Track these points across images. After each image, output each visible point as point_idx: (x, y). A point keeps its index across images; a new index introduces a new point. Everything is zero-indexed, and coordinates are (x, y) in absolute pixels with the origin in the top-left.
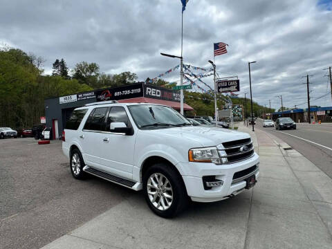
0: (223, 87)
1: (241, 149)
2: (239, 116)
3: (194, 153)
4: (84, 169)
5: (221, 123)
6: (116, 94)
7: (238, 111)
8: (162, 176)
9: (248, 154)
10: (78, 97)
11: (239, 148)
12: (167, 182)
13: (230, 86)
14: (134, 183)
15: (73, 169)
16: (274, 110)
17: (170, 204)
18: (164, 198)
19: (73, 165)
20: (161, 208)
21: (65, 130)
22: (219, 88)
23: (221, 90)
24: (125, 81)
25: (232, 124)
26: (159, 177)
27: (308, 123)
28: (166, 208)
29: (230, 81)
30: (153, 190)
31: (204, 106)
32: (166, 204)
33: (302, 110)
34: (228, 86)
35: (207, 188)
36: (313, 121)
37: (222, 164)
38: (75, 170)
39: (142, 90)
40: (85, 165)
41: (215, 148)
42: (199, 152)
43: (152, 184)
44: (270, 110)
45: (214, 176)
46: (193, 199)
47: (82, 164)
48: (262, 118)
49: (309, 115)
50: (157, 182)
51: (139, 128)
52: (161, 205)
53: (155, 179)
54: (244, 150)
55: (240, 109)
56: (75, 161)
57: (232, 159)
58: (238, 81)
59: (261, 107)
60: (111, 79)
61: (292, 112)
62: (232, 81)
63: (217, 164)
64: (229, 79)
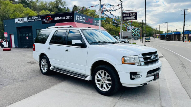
0: (126, 17)
1: (152, 57)
2: (138, 35)
3: (125, 59)
4: (51, 68)
5: (124, 40)
6: (55, 19)
7: (138, 32)
8: (103, 71)
9: (155, 61)
10: (28, 19)
11: (151, 57)
12: (107, 74)
13: (131, 16)
14: (86, 77)
15: (42, 69)
16: (162, 32)
17: (110, 87)
18: (106, 84)
19: (42, 66)
20: (104, 90)
21: (35, 43)
22: (124, 17)
23: (125, 19)
24: (57, 7)
25: (131, 41)
26: (102, 72)
27: (182, 42)
28: (107, 90)
29: (131, 13)
30: (99, 81)
31: (115, 28)
32: (108, 87)
33: (180, 33)
34: (130, 16)
35: (132, 79)
36: (186, 40)
37: (141, 66)
38: (44, 69)
39: (73, 17)
40: (51, 66)
41: (137, 56)
42: (128, 59)
43: (98, 77)
44: (159, 32)
45: (136, 72)
46: (123, 85)
47: (49, 65)
48: (153, 37)
49: (184, 36)
50: (101, 76)
51: (90, 44)
52: (105, 89)
53: (99, 74)
54: (153, 58)
55: (139, 31)
56: (43, 64)
57: (146, 63)
58: (136, 13)
59: (154, 30)
60: (48, 5)
61: (173, 34)
62: (133, 13)
63: (138, 66)
64: (131, 12)
